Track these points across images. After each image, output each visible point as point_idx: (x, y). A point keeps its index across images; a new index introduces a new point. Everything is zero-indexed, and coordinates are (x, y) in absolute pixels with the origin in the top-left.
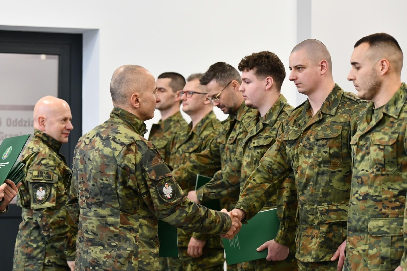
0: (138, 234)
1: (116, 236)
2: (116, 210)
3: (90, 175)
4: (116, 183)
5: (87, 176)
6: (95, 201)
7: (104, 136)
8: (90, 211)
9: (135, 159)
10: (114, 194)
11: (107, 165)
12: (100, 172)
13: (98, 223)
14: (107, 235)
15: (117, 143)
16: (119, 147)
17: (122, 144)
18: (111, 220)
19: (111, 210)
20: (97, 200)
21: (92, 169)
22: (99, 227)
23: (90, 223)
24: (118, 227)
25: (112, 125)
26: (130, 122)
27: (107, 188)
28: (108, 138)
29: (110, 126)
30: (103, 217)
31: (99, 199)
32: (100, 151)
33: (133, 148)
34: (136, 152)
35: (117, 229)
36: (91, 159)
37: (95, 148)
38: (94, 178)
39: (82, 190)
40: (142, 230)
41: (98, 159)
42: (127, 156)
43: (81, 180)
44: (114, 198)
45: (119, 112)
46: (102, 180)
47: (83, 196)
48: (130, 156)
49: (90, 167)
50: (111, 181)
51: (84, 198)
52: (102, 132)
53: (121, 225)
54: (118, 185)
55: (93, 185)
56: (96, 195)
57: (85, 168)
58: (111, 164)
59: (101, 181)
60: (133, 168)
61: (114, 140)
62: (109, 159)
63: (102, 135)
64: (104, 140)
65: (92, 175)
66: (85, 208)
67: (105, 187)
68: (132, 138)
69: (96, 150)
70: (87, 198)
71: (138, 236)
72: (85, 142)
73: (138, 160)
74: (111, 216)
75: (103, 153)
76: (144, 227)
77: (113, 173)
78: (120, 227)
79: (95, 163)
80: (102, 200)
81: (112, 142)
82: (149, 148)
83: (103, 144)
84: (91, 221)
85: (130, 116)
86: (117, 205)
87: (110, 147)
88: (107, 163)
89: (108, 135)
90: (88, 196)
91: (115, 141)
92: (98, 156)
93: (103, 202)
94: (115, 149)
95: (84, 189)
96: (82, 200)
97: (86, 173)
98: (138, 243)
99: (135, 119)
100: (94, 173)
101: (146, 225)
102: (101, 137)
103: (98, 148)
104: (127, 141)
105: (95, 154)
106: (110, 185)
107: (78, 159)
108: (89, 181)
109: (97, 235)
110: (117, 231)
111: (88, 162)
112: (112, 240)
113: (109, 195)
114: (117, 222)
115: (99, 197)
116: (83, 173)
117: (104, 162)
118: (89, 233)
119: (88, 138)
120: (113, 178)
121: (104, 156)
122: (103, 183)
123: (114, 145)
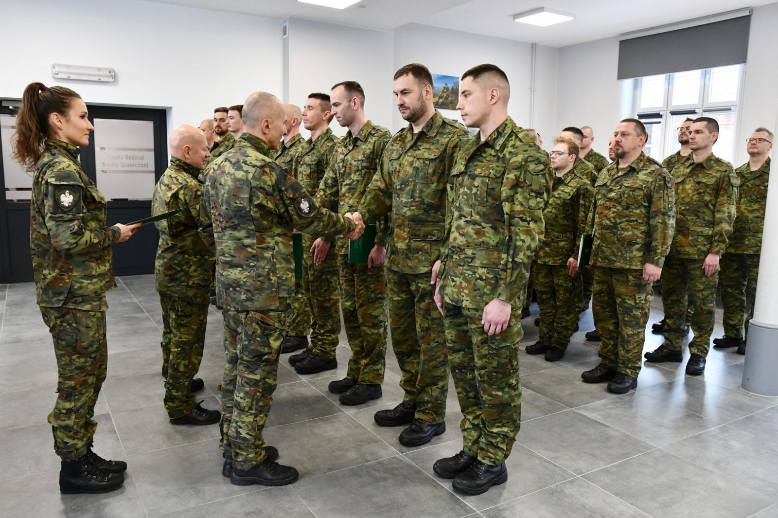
0: (274, 251)
1: (254, 256)
2: (252, 232)
3: (223, 200)
4: (250, 206)
5: (220, 201)
6: (230, 224)
7: (233, 160)
8: (224, 235)
9: (271, 180)
10: (249, 216)
11: (240, 188)
12: (233, 195)
13: (235, 245)
14: (245, 256)
15: (249, 165)
16: (252, 170)
17: (254, 166)
18: (247, 241)
19: (247, 232)
20: (232, 223)
21: (224, 193)
22: (236, 249)
23: (226, 246)
24: (255, 248)
25: (240, 149)
26: (257, 146)
27: (241, 211)
28: (238, 161)
29: (238, 151)
30: (239, 239)
31: (234, 222)
32: (232, 174)
33: (267, 170)
34: (271, 174)
35: (254, 249)
36: (223, 183)
37: (225, 173)
38: (227, 202)
39: (215, 215)
40: (278, 247)
41: (230, 183)
42: (263, 177)
43: (214, 206)
44: (249, 220)
45: (246, 136)
46: (236, 203)
47: (217, 220)
48: (265, 178)
49: (223, 191)
50: (245, 204)
51: (218, 223)
52: (230, 157)
53: (258, 246)
54: (252, 207)
55: (227, 209)
56: (231, 219)
57: (217, 194)
58: (245, 187)
59: (235, 205)
60: (271, 190)
61: (245, 162)
62: (242, 182)
63: (232, 160)
64: (234, 164)
65: (225, 199)
66: (220, 233)
67: (239, 210)
68: (263, 160)
69: (227, 175)
70: (221, 222)
71: (275, 254)
72: (214, 168)
73: (274, 181)
74: (247, 237)
75: (235, 177)
76: (280, 244)
77: (247, 196)
78: (257, 248)
79: (227, 188)
80: (236, 222)
81: (243, 165)
82: (281, 168)
83: (233, 168)
84: (226, 244)
85: (257, 140)
86: (253, 227)
87: (243, 170)
88: (240, 186)
89: (238, 159)
90: (221, 220)
91: (246, 164)
92: (230, 180)
93: (238, 225)
94: (247, 172)
95: (217, 214)
96: (217, 224)
97: (218, 198)
98: (275, 260)
99: (262, 144)
100: (227, 197)
101: (281, 242)
102: (231, 162)
103: (229, 172)
104: (258, 164)
105: (227, 178)
106: (244, 208)
107: (208, 185)
108: (221, 205)
109: (235, 257)
110: (255, 251)
111: (219, 187)
112: (250, 261)
113: (244, 217)
114: (254, 243)
115: (233, 220)
116: (215, 198)
117: (237, 185)
118: (226, 255)
119: (216, 164)
120: (247, 200)
121: (236, 180)
122: (238, 206)
123: (245, 167)
